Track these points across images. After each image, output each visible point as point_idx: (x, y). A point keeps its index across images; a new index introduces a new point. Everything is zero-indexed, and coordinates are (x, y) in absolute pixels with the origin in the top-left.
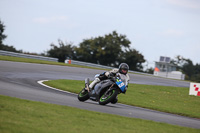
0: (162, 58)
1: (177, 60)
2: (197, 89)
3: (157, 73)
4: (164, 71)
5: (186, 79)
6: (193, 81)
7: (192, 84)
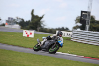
0: (9, 18)
1: (16, 19)
2: (27, 33)
3: (7, 26)
4: (10, 24)
5: (21, 28)
6: (25, 29)
7: (24, 31)
